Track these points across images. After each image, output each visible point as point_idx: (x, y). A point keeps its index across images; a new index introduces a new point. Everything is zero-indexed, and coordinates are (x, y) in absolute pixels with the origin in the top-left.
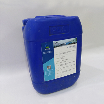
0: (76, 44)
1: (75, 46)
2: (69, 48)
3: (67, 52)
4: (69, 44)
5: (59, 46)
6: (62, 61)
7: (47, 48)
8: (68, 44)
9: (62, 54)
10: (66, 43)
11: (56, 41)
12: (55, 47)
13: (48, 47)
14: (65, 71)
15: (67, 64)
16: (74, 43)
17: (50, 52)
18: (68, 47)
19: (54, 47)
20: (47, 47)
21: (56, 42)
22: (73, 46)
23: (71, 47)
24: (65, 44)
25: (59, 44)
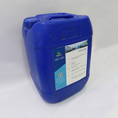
0: (87, 47)
6: (73, 67)
8: (80, 48)
15: (78, 68)
19: (66, 52)
21: (68, 47)
23: (82, 50)
24: (77, 47)
25: (71, 49)
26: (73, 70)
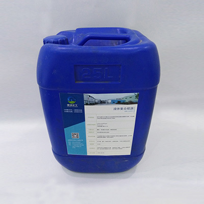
0: (136, 106)
1: (132, 108)
2: (117, 111)
3: (113, 117)
4: (119, 103)
5: (96, 104)
6: (100, 131)
7: (71, 104)
8: (116, 103)
10: (112, 101)
11: (89, 94)
12: (87, 104)
13: (72, 102)
15: (112, 137)
16: (131, 103)
17: (76, 111)
18: (115, 109)
19: (85, 103)
20: (70, 101)
21: (90, 96)
22: (128, 108)
23: (122, 109)
24: (110, 101)
25: (96, 101)
26: (101, 137)
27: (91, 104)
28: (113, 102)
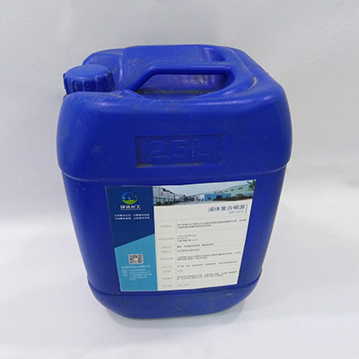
0: (250, 202)
1: (243, 207)
2: (215, 212)
3: (208, 224)
4: (219, 198)
5: (175, 202)
6: (183, 248)
7: (129, 204)
8: (214, 200)
9: (186, 226)
10: (206, 195)
11: (164, 187)
12: (159, 204)
13: (131, 202)
14: (193, 277)
15: (205, 257)
16: (242, 197)
17: (138, 217)
18: (212, 210)
19: (155, 203)
20: (127, 199)
21: (164, 190)
22: (236, 207)
23: (223, 208)
24: (202, 197)
25: (176, 198)
27: (166, 204)
28: (209, 198)
